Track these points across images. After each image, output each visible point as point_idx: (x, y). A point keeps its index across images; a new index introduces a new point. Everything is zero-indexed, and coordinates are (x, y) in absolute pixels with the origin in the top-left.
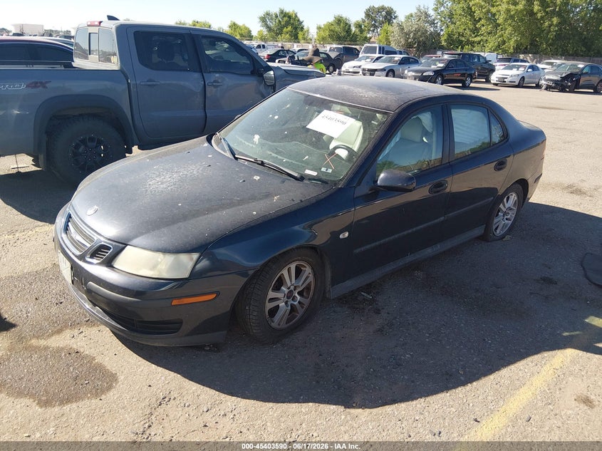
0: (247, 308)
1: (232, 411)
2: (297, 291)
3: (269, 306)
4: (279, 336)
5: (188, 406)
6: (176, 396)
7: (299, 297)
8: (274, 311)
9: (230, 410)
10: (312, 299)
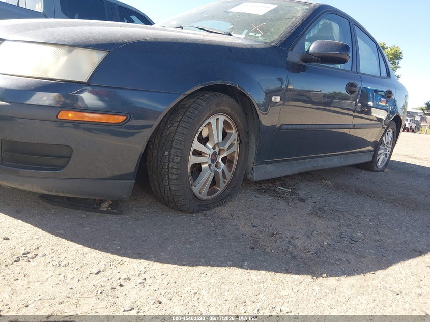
0: (167, 153)
1: (140, 275)
2: (221, 157)
3: (193, 160)
4: (199, 206)
5: (65, 266)
6: (46, 252)
7: (223, 165)
8: (197, 168)
9: (137, 273)
10: (234, 174)
